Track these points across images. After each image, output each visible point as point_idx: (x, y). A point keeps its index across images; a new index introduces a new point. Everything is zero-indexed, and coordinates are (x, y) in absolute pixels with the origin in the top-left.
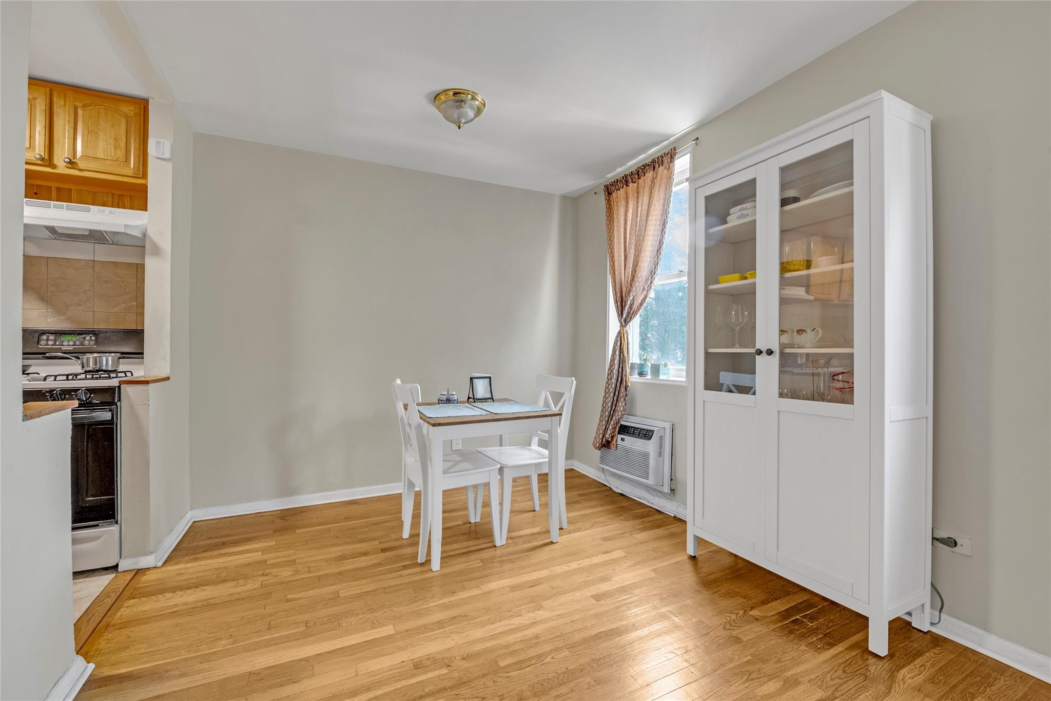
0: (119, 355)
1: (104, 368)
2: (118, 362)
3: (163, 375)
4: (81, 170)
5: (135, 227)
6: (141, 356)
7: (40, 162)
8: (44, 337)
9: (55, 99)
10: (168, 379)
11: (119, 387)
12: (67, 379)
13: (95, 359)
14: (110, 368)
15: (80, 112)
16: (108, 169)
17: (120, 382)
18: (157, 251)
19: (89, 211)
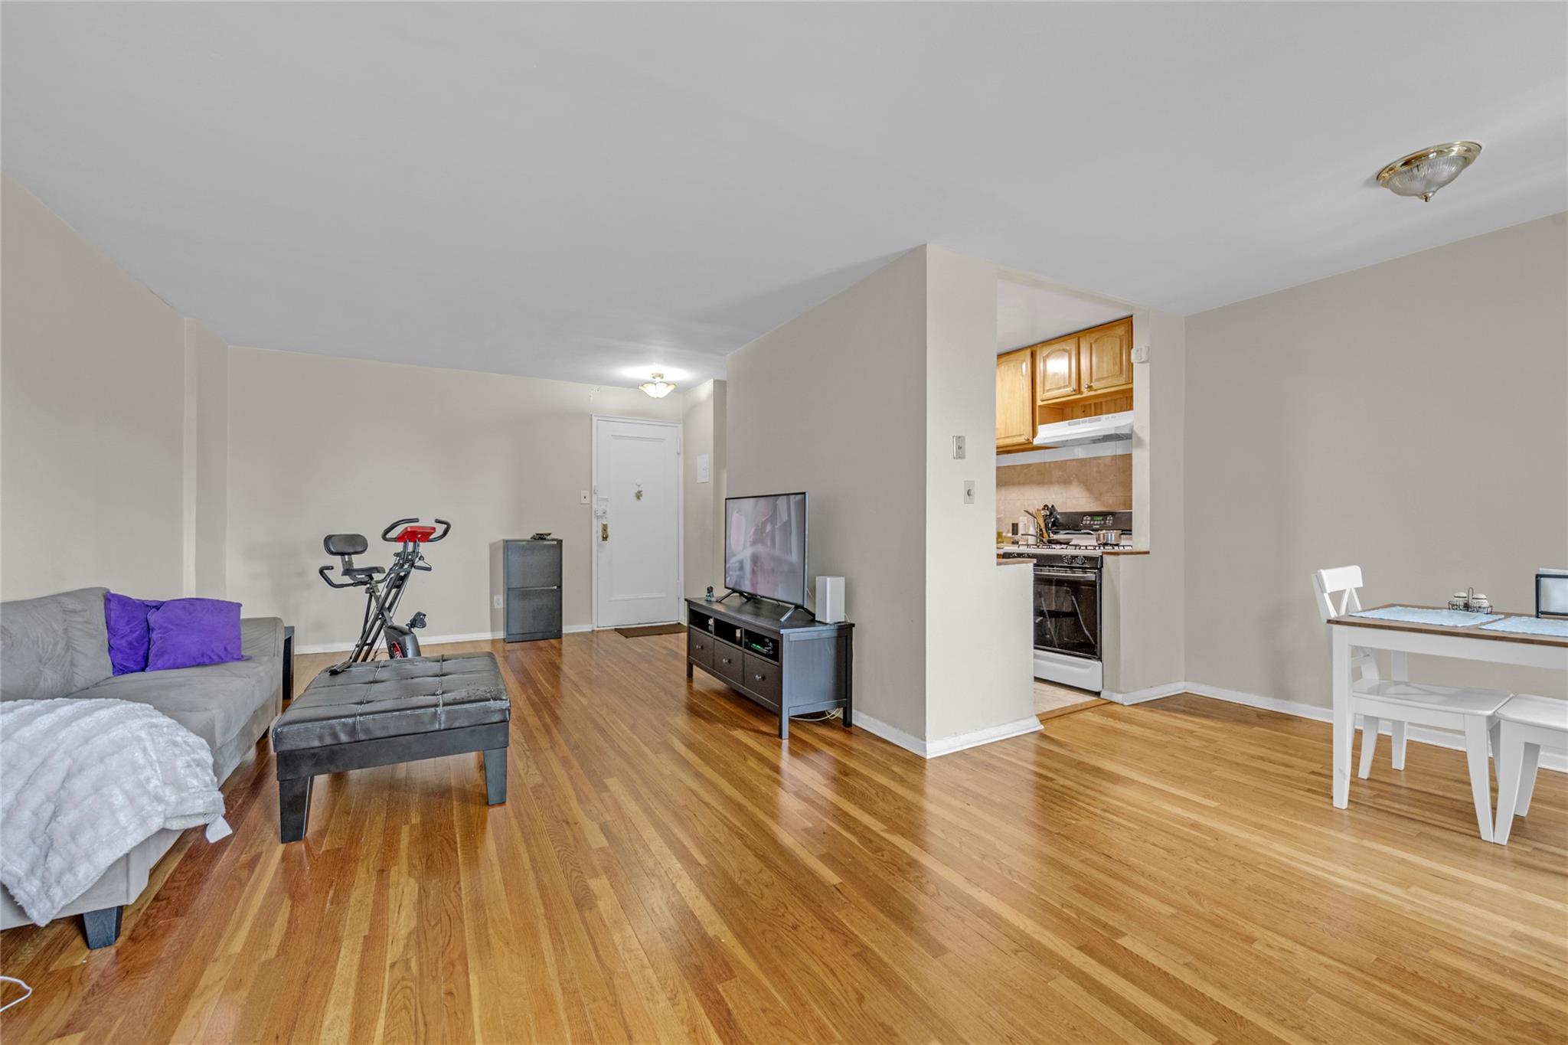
0: (1120, 532)
1: (1109, 542)
2: (1120, 538)
3: (1145, 550)
4: (1095, 390)
5: (1123, 426)
6: (1129, 532)
7: (1074, 393)
8: (1085, 518)
9: (1081, 343)
10: (1148, 553)
11: (1102, 557)
12: (1095, 549)
13: (1104, 534)
14: (1113, 543)
15: (1093, 346)
16: (1111, 384)
17: (1102, 552)
18: (1140, 443)
19: (1099, 420)
